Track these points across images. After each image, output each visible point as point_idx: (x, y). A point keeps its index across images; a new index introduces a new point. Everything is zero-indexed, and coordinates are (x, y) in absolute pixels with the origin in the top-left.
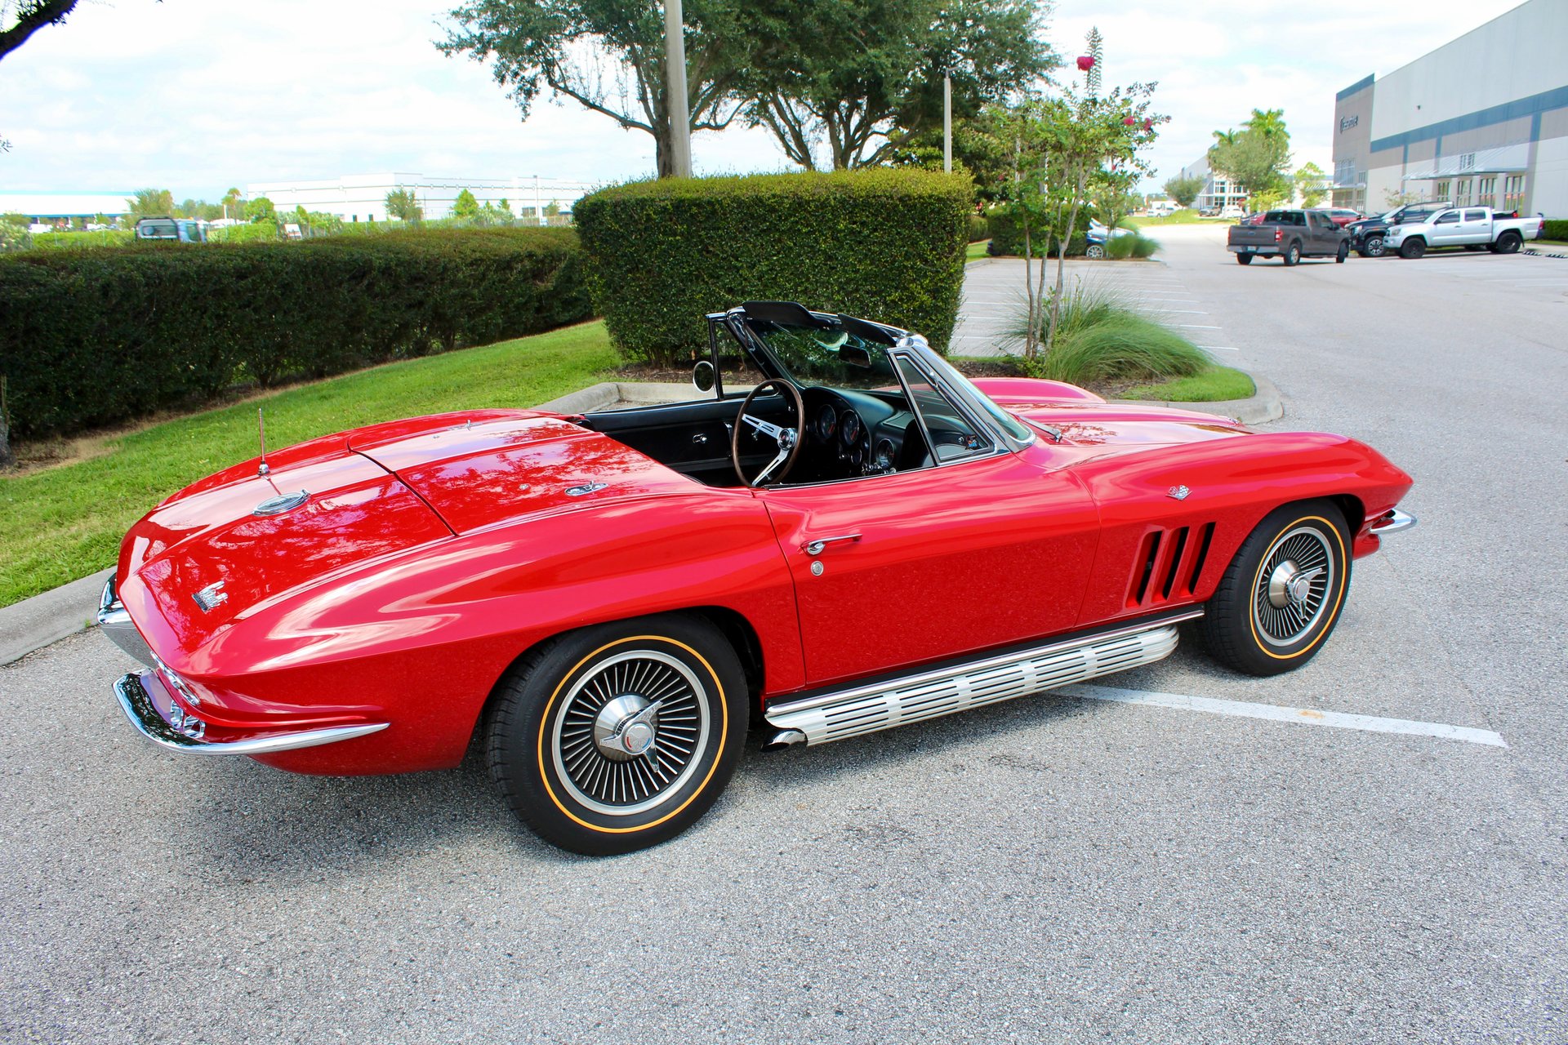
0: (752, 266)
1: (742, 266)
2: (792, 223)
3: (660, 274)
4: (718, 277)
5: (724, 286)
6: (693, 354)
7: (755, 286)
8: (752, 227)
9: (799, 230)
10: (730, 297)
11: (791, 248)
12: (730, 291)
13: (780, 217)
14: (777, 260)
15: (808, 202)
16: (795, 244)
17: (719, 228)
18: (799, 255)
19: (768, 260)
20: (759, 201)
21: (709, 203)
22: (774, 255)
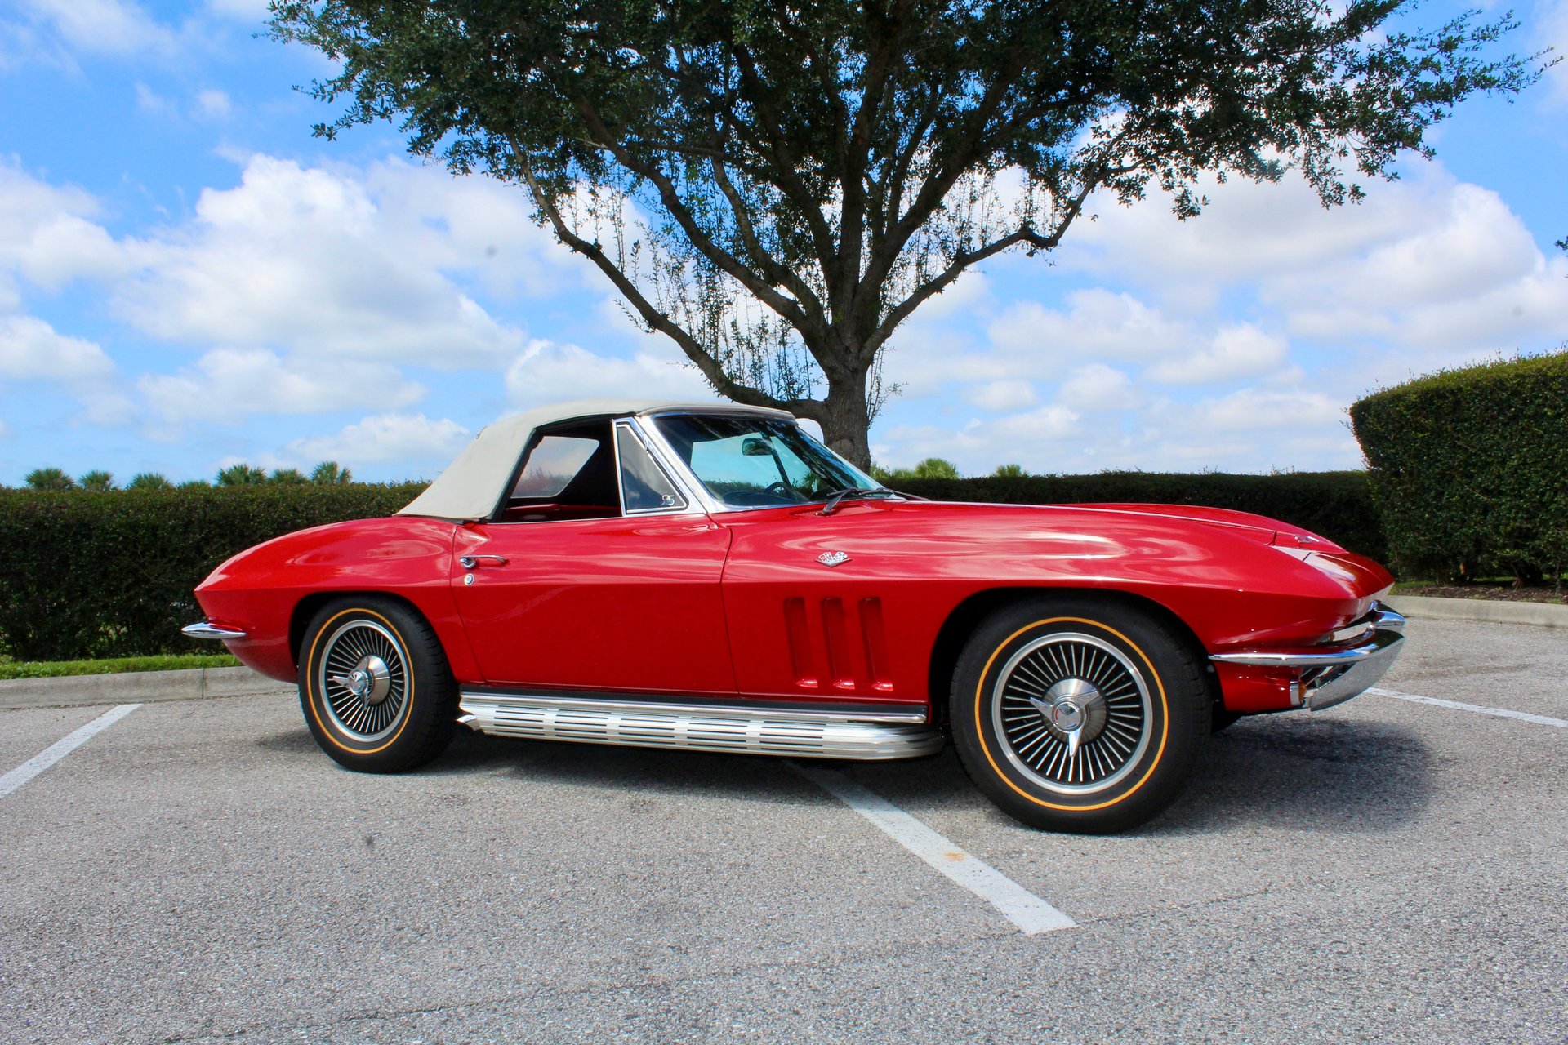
0: (1504, 462)
1: (1493, 462)
2: (1539, 405)
3: (1419, 475)
4: (1471, 476)
5: (1479, 487)
6: (1462, 567)
7: (1509, 484)
8: (1499, 414)
9: (1546, 413)
10: (1485, 498)
11: (1541, 437)
12: (1486, 492)
13: (1525, 399)
14: (1528, 451)
15: (1553, 379)
16: (1545, 431)
17: (1466, 420)
18: (1549, 444)
19: (1518, 452)
20: (1499, 384)
21: (1452, 392)
22: (1524, 447)
